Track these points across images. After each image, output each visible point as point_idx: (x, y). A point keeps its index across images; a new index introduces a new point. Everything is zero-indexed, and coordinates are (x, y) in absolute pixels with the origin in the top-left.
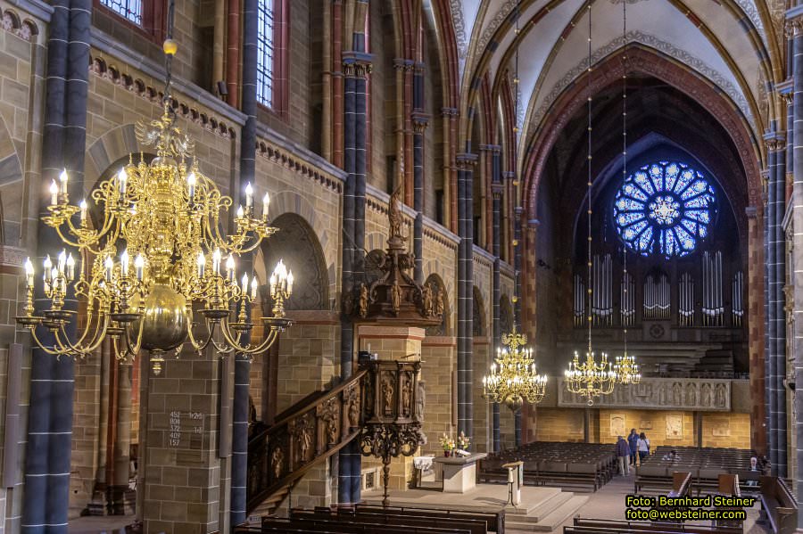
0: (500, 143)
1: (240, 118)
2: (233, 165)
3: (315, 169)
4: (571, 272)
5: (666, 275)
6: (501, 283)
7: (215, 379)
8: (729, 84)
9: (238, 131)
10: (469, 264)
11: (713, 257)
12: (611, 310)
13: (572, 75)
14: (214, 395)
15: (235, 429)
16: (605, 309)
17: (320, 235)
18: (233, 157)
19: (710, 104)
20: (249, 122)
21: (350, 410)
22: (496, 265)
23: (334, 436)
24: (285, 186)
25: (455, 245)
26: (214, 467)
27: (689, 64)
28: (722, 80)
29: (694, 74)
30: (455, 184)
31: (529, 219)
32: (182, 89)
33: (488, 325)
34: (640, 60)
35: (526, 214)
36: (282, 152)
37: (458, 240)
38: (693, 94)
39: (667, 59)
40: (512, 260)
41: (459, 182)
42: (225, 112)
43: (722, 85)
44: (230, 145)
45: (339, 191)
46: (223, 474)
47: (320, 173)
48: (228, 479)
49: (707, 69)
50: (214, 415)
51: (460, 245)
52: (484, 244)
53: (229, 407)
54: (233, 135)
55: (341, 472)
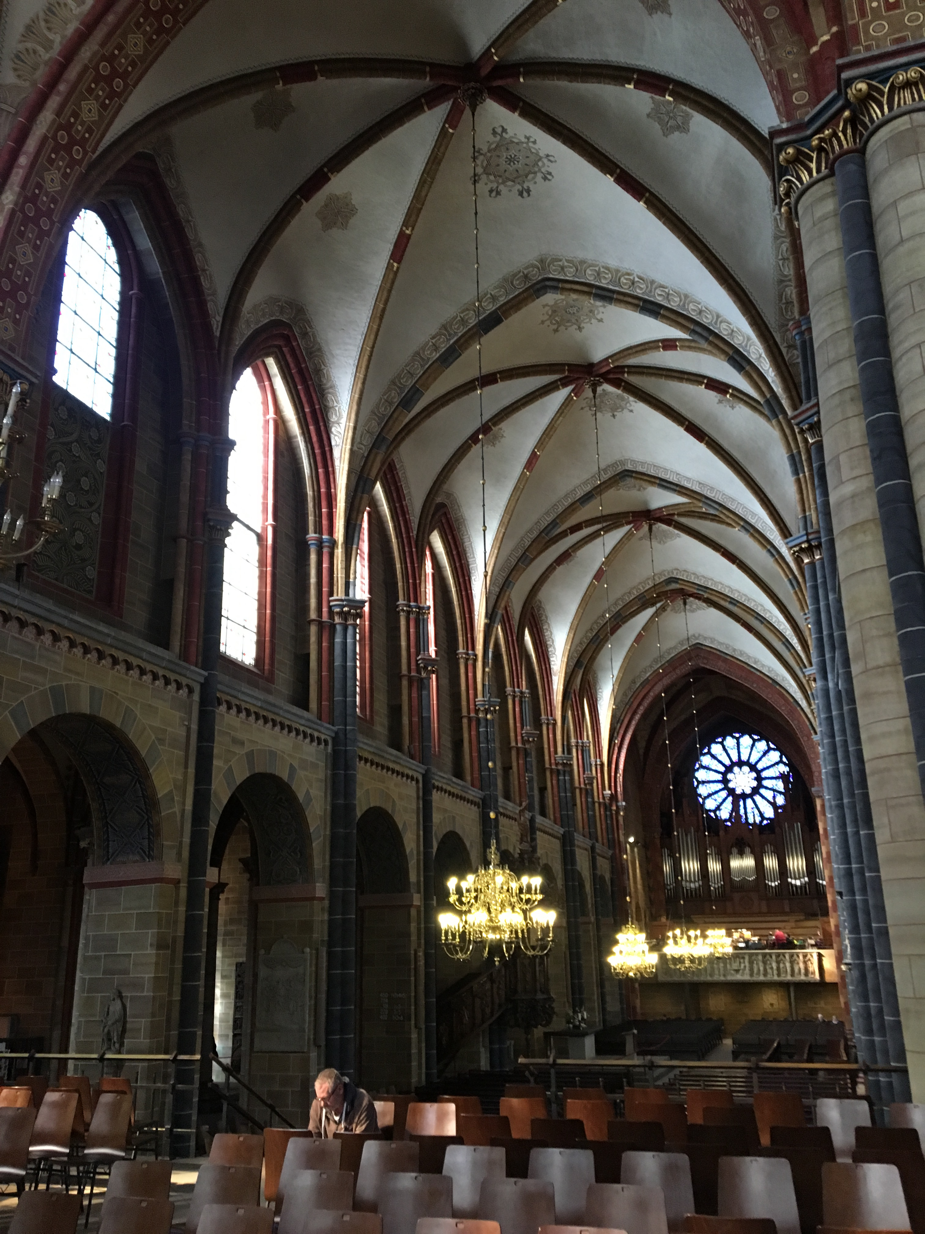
0: (588, 738)
1: (422, 769)
2: (418, 804)
3: (464, 794)
4: (659, 846)
5: (749, 846)
6: (598, 865)
7: (413, 967)
8: (784, 678)
9: (420, 778)
10: (573, 854)
11: (791, 827)
12: (701, 883)
13: (646, 672)
14: (413, 978)
15: (427, 1004)
16: (695, 881)
17: (468, 844)
18: (418, 798)
19: (770, 696)
20: (427, 771)
21: (499, 988)
22: (593, 848)
23: (488, 1011)
24: (445, 811)
25: (560, 836)
26: (414, 1036)
27: (747, 661)
28: (777, 675)
29: (753, 670)
30: (554, 782)
31: (617, 801)
32: (393, 758)
33: (590, 906)
34: (704, 658)
35: (614, 797)
36: (445, 787)
37: (562, 831)
38: (754, 687)
39: (728, 657)
40: (605, 841)
41: (558, 780)
42: (414, 767)
43: (778, 679)
44: (415, 789)
45: (479, 807)
46: (419, 1042)
47: (467, 796)
48: (423, 1045)
49: (763, 666)
50: (413, 994)
51: (564, 835)
52: (581, 829)
53: (422, 988)
54: (417, 781)
55: (491, 1043)
